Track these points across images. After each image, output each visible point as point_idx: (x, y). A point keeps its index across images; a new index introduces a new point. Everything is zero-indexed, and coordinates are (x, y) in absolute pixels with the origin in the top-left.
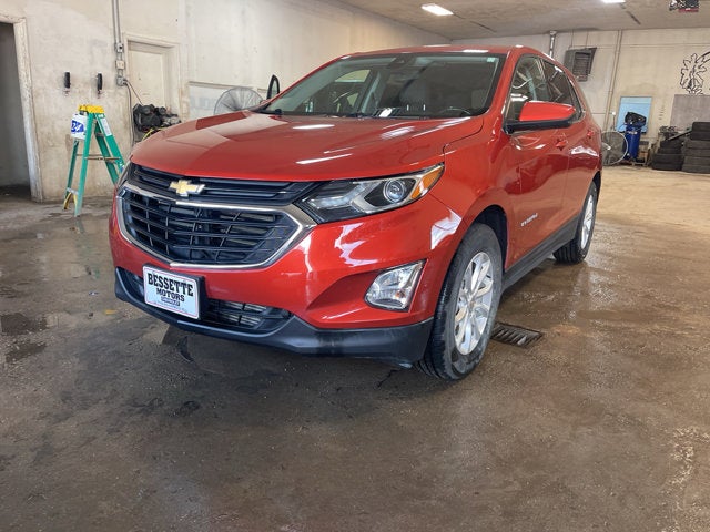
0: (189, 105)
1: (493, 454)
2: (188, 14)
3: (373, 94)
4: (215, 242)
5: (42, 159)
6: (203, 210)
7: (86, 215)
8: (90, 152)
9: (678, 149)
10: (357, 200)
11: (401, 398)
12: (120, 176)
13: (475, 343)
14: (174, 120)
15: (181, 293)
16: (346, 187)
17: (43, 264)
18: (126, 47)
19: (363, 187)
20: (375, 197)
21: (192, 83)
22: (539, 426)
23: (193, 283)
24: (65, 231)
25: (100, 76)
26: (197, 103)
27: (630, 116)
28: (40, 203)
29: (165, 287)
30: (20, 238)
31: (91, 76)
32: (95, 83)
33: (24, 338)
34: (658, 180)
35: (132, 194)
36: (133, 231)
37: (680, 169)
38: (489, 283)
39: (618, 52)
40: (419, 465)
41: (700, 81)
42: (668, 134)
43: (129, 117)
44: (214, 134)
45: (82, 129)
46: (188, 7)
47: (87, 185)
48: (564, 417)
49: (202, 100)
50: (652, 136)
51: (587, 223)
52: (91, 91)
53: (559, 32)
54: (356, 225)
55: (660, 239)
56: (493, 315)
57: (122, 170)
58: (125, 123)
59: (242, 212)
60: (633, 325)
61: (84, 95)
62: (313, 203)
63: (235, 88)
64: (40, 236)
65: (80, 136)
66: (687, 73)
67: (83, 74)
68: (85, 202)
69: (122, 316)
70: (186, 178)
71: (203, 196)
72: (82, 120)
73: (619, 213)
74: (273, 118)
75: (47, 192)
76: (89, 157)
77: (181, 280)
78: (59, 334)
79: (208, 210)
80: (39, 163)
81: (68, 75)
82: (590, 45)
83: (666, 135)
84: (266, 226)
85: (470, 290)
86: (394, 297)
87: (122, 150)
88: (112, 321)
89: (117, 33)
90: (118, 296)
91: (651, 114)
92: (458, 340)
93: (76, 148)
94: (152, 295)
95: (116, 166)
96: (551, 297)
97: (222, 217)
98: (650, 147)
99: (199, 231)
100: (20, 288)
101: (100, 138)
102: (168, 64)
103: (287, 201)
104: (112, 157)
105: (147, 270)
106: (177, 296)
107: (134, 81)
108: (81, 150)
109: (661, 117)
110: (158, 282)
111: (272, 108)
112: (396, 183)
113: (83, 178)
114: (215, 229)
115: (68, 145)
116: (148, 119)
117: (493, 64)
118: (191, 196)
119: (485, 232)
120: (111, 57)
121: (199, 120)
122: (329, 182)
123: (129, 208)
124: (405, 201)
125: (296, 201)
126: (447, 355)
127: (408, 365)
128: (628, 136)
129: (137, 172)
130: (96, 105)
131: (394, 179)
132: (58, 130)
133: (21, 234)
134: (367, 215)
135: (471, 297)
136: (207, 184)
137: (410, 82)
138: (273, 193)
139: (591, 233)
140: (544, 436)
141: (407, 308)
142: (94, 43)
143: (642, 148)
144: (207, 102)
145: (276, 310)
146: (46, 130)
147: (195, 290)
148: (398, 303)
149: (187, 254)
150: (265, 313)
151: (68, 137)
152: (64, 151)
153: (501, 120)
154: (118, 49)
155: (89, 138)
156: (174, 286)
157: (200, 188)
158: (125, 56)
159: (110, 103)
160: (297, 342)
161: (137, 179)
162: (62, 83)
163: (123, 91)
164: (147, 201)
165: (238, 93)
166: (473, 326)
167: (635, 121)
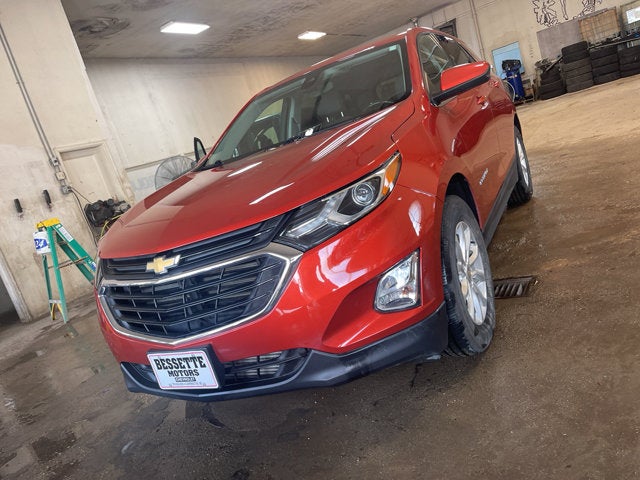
0: (132, 190)
1: (560, 416)
2: (104, 113)
3: (293, 119)
4: (209, 306)
5: (19, 283)
6: (186, 279)
7: (74, 318)
8: (59, 261)
9: (557, 76)
10: (331, 216)
11: (440, 390)
12: (95, 274)
13: (484, 309)
14: (123, 207)
15: (193, 368)
16: (316, 207)
17: (51, 379)
18: (60, 158)
19: (332, 202)
20: (347, 207)
21: (127, 169)
22: (587, 369)
23: (202, 354)
24: (61, 339)
25: (46, 192)
26: (137, 185)
27: (505, 64)
28: (30, 322)
29: (174, 368)
30: (21, 362)
31: (37, 194)
32: (43, 199)
33: (56, 461)
34: (554, 107)
35: (112, 288)
36: (125, 323)
37: (566, 92)
38: (475, 248)
39: (475, 15)
40: (495, 457)
41: (553, 13)
42: (542, 66)
43: (83, 219)
44: (163, 206)
45: (45, 244)
46: (102, 108)
47: (66, 293)
48: (605, 352)
49: (141, 181)
50: (531, 73)
51: (523, 163)
52: (42, 208)
53: (419, 17)
54: (336, 243)
55: (587, 155)
56: (489, 277)
57: (94, 268)
58: (82, 224)
59: (225, 267)
60: (612, 239)
61: (38, 214)
62: (291, 234)
63: (166, 160)
64: (40, 353)
65: (46, 250)
66: (539, 11)
67: (30, 195)
68: (69, 306)
69: (139, 404)
70: (159, 255)
71: (181, 265)
72: (43, 235)
73: (537, 145)
74: (215, 171)
75: (32, 310)
76: (59, 266)
77: (189, 356)
78: (87, 445)
79: (190, 278)
80: (18, 287)
81: (17, 201)
82: (450, 18)
83: (542, 68)
84: (254, 272)
85: (462, 261)
86: (401, 296)
87: (87, 249)
88: (132, 413)
89: (48, 150)
90: (131, 390)
91: (523, 56)
92: (471, 314)
93: (45, 262)
94: (165, 380)
95: (86, 265)
96: (523, 240)
97: (206, 279)
98: (532, 83)
99: (189, 301)
100: (37, 411)
101: (64, 246)
102: (101, 161)
103: (265, 242)
104: (80, 258)
105: (152, 358)
106: (191, 372)
107: (76, 186)
108: (50, 263)
109: (532, 56)
110: (166, 364)
111: (212, 161)
112: (362, 186)
113: (61, 287)
114: (204, 294)
115: (37, 262)
116: (101, 214)
117: (396, 51)
118: (171, 271)
119: (456, 201)
120: (49, 172)
121: (146, 199)
122: (299, 208)
123: (113, 303)
124: (378, 200)
125: (274, 238)
126: (468, 332)
127: (436, 357)
128: (511, 81)
129: (109, 266)
130: (50, 219)
131: (360, 183)
132: (24, 253)
133: (22, 358)
134: (347, 227)
135: (466, 268)
136: (182, 253)
137: (319, 99)
138: (247, 239)
139: (528, 170)
140: (599, 378)
141: (419, 301)
142: (32, 165)
143: (526, 86)
144: (145, 182)
145: (291, 352)
146: (13, 256)
147: (206, 360)
148: (408, 300)
149: (186, 327)
150: (282, 358)
151: (35, 255)
152: (36, 269)
153: (426, 97)
154: (54, 164)
155: (54, 250)
156: (184, 364)
157: (175, 260)
158: (62, 167)
159: (64, 213)
160: (325, 376)
161: (113, 273)
162: (14, 210)
163: (70, 197)
164: (129, 290)
165: (170, 163)
166: (477, 294)
167: (511, 66)
